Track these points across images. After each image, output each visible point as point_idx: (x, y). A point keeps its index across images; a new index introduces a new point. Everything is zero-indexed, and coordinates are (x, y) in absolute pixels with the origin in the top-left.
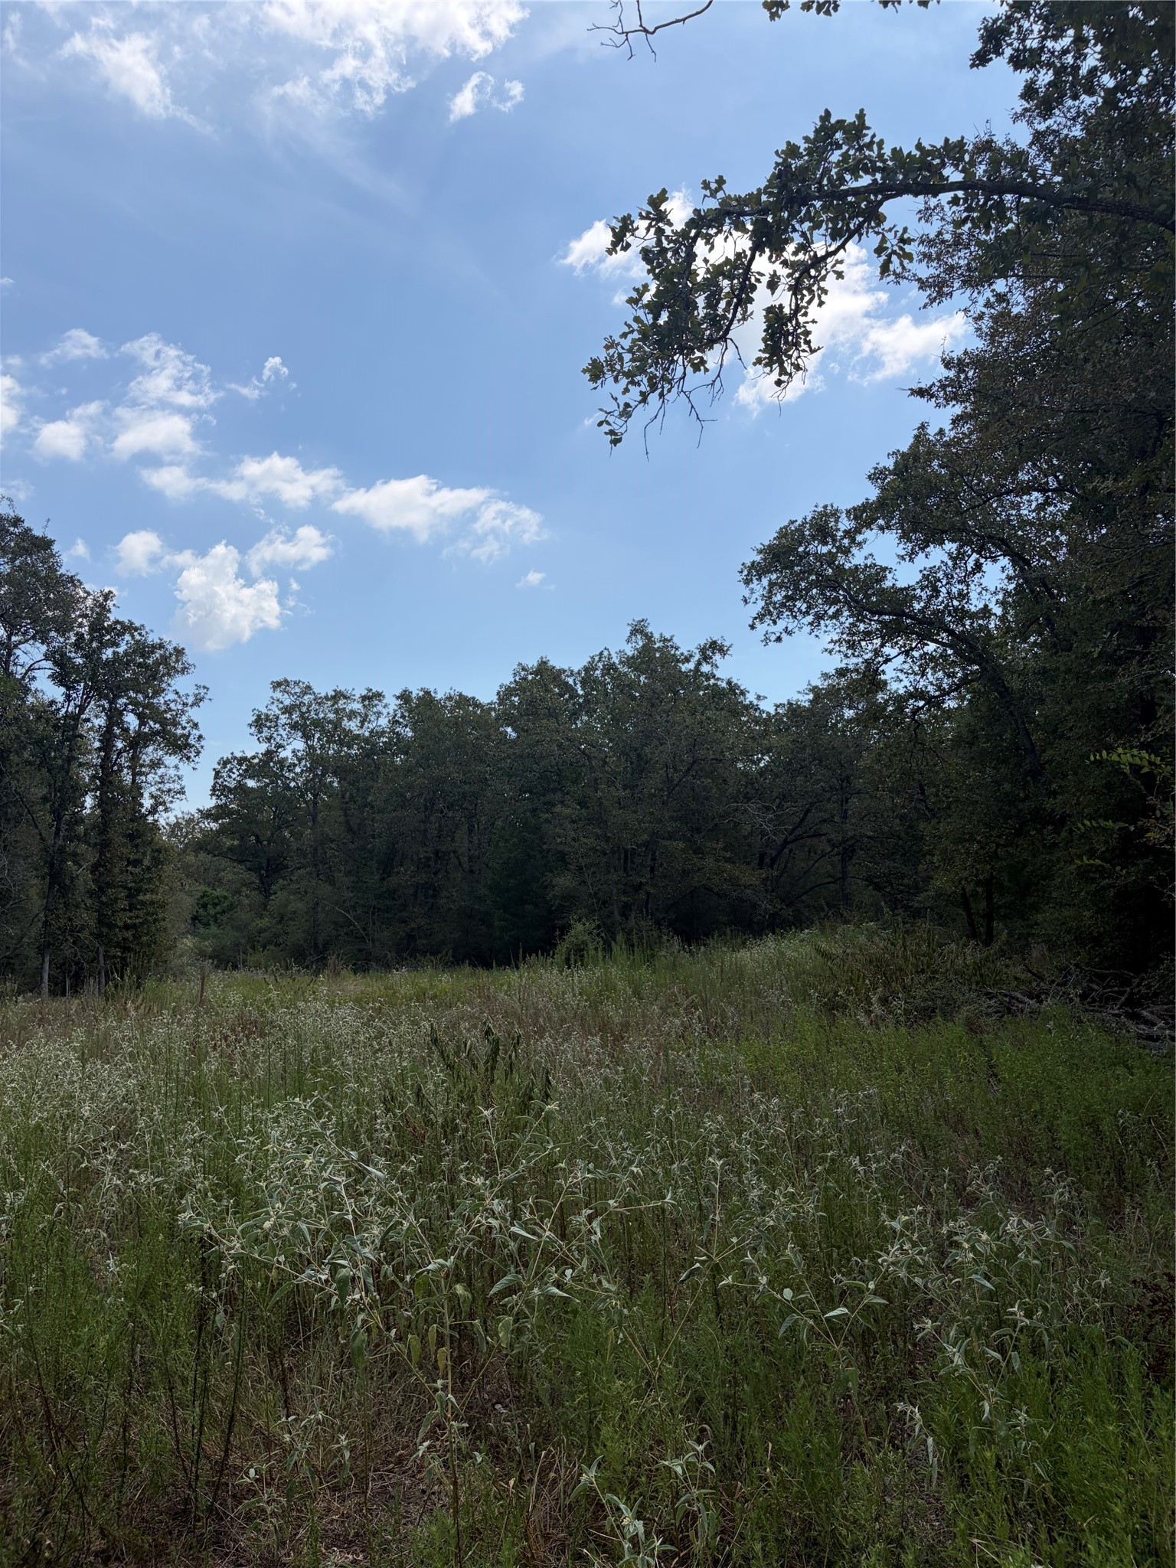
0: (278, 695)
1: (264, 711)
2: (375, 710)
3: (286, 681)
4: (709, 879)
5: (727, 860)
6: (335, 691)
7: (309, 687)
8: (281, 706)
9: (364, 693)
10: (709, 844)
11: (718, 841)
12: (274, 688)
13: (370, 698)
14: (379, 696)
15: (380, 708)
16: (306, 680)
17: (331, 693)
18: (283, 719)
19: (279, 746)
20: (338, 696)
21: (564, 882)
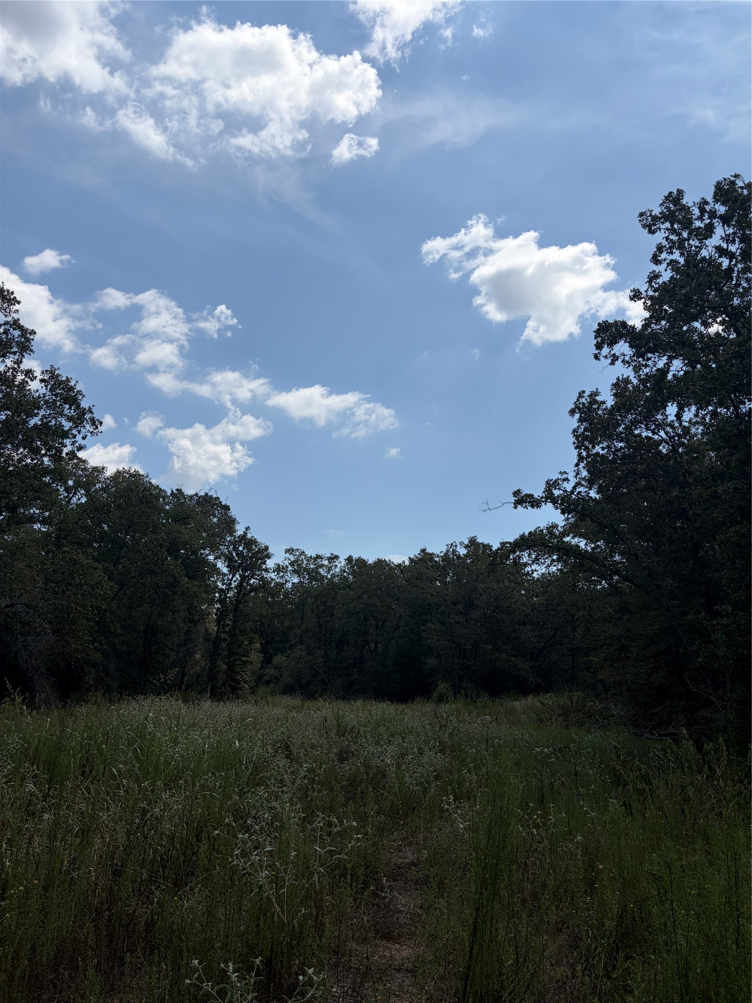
0: (288, 555)
1: (281, 564)
2: (334, 564)
3: (292, 549)
4: (503, 664)
5: (512, 655)
6: (317, 555)
7: (303, 552)
8: (290, 561)
9: (329, 555)
10: (504, 647)
11: (509, 645)
12: (286, 552)
13: (332, 559)
14: (337, 557)
15: (337, 563)
16: (302, 548)
17: (314, 555)
18: (290, 568)
19: (287, 581)
20: (318, 557)
21: (431, 662)
